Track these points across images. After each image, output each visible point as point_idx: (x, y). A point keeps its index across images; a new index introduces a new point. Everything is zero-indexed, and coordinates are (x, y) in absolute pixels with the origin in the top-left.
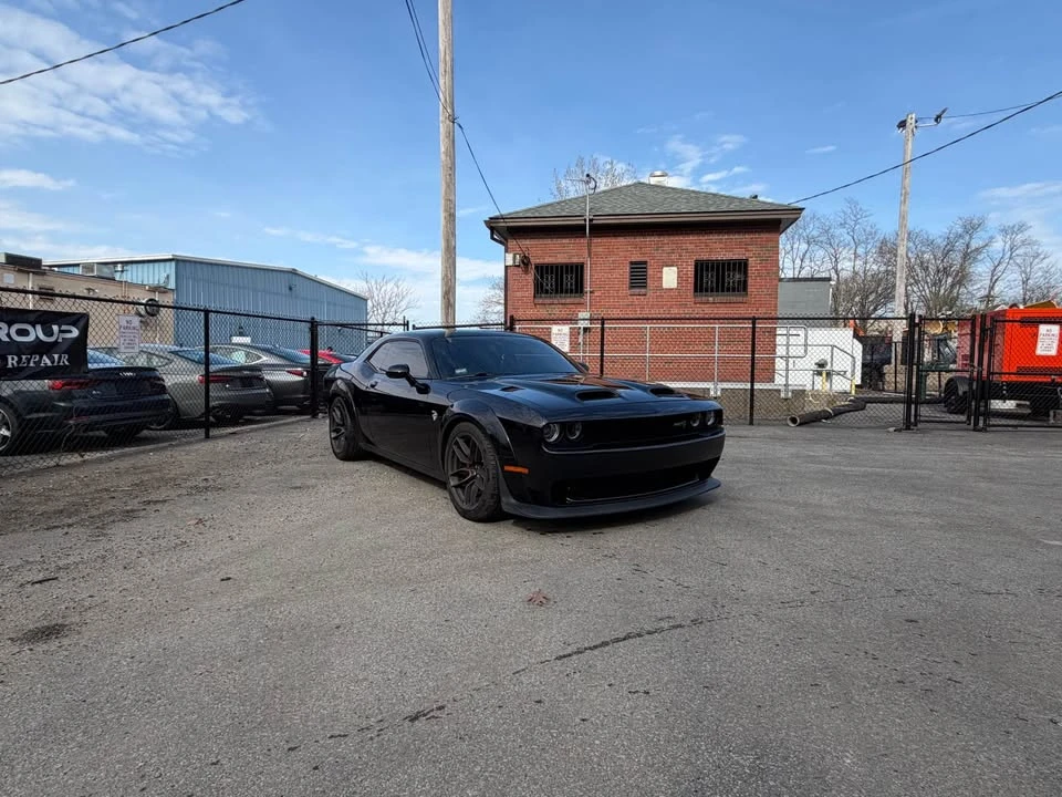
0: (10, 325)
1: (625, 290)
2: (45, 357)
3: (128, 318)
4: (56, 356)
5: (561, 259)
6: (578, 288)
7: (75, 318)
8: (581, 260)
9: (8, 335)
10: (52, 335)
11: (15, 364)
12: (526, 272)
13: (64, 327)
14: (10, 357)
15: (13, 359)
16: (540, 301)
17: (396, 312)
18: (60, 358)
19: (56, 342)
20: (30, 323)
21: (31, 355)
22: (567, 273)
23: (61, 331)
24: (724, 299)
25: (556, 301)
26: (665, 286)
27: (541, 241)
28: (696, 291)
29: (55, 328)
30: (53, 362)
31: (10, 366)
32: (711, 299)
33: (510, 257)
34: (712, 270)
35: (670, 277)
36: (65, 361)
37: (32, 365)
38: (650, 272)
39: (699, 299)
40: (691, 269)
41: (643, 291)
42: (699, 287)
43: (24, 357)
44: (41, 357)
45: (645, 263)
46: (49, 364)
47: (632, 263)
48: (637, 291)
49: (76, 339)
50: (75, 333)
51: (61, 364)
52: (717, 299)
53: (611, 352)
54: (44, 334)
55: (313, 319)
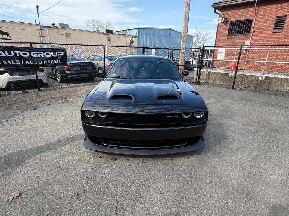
0: (44, 52)
1: (271, 30)
2: (55, 61)
3: (78, 49)
4: (58, 60)
5: (243, 18)
6: (248, 31)
7: (62, 50)
8: (252, 18)
9: (44, 55)
10: (56, 55)
11: (46, 63)
12: (226, 25)
13: (59, 53)
14: (44, 61)
15: (45, 61)
16: (230, 37)
17: (204, 40)
18: (59, 61)
19: (57, 57)
20: (49, 52)
21: (50, 60)
22: (244, 24)
23: (58, 54)
25: (236, 37)
27: (235, 11)
29: (57, 53)
30: (57, 62)
31: (45, 63)
33: (221, 19)
36: (60, 61)
37: (51, 63)
38: (287, 21)
41: (281, 30)
43: (48, 61)
44: (54, 61)
46: (56, 62)
47: (277, 17)
48: (277, 31)
49: (63, 56)
50: (62, 54)
51: (60, 62)
54: (54, 55)
55: (144, 46)
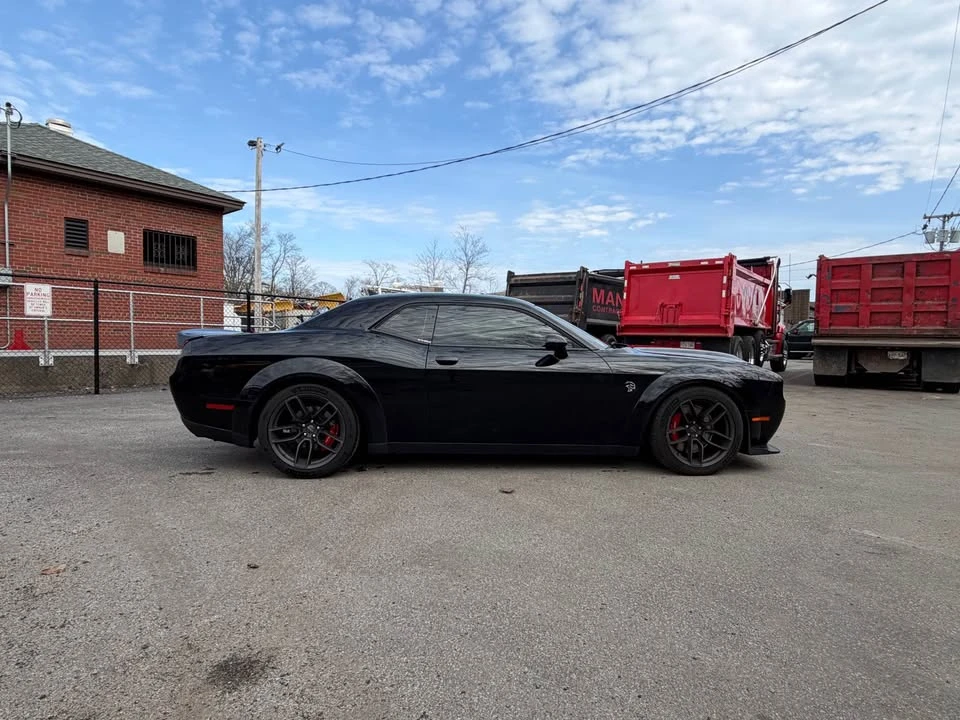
1: (60, 248)
24: (176, 271)
26: (111, 249)
28: (145, 259)
32: (162, 269)
34: (162, 241)
35: (116, 242)
38: (92, 232)
39: (149, 268)
40: (140, 237)
41: (84, 252)
42: (149, 256)
45: (86, 222)
47: (67, 219)
48: (76, 251)
52: (169, 271)
53: (104, 318)
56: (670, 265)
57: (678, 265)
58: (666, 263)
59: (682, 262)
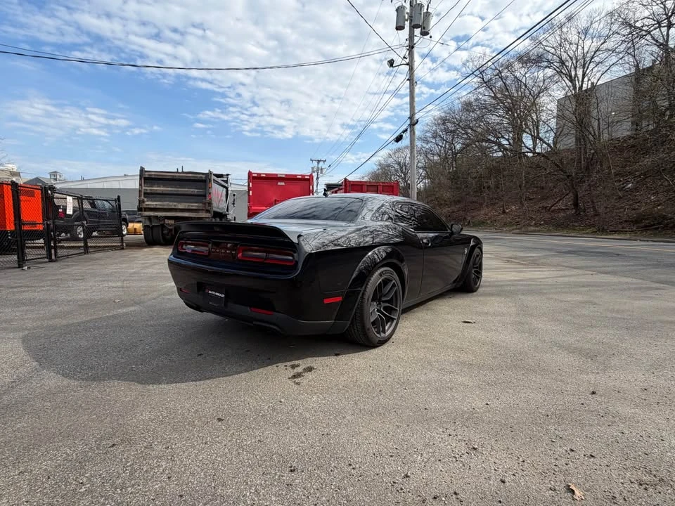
56: (279, 176)
57: (284, 176)
58: (277, 175)
59: (286, 175)
